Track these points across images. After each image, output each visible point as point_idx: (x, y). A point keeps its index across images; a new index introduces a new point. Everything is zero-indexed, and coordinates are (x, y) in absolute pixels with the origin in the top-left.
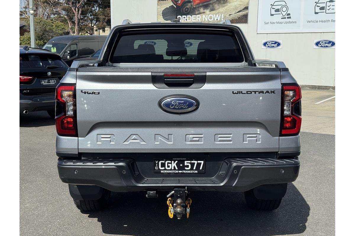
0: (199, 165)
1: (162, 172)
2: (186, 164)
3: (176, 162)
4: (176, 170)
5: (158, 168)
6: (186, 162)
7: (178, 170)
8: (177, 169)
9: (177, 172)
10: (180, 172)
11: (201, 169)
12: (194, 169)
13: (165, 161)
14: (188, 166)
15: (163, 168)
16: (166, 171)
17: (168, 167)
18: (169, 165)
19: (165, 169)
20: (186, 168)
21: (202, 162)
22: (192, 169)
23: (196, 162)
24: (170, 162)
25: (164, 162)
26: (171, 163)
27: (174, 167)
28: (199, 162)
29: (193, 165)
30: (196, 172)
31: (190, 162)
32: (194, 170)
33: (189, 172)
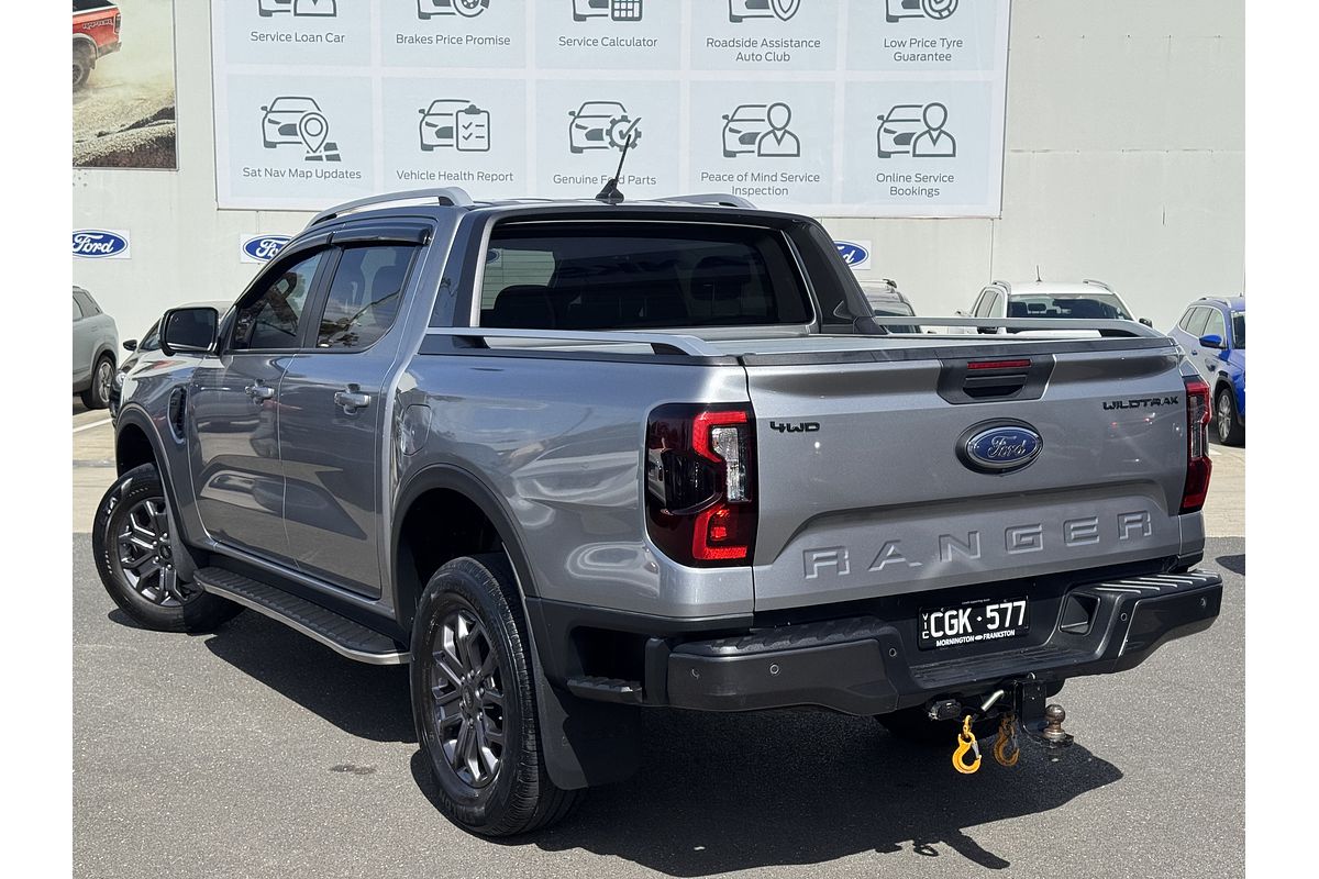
0: (1016, 610)
1: (939, 644)
2: (989, 615)
3: (969, 610)
4: (970, 634)
5: (930, 634)
6: (989, 608)
7: (974, 633)
8: (970, 630)
9: (971, 639)
10: (979, 638)
11: (1020, 623)
12: (1007, 625)
13: (944, 613)
14: (992, 620)
15: (941, 634)
16: (947, 642)
17: (951, 627)
18: (953, 621)
19: (945, 637)
20: (990, 627)
21: (1023, 604)
22: (1002, 627)
23: (1009, 605)
24: (954, 613)
25: (941, 615)
26: (957, 617)
27: (965, 626)
28: (1016, 604)
29: (1002, 613)
30: (1012, 633)
31: (996, 607)
32: (1007, 629)
33: (997, 635)
